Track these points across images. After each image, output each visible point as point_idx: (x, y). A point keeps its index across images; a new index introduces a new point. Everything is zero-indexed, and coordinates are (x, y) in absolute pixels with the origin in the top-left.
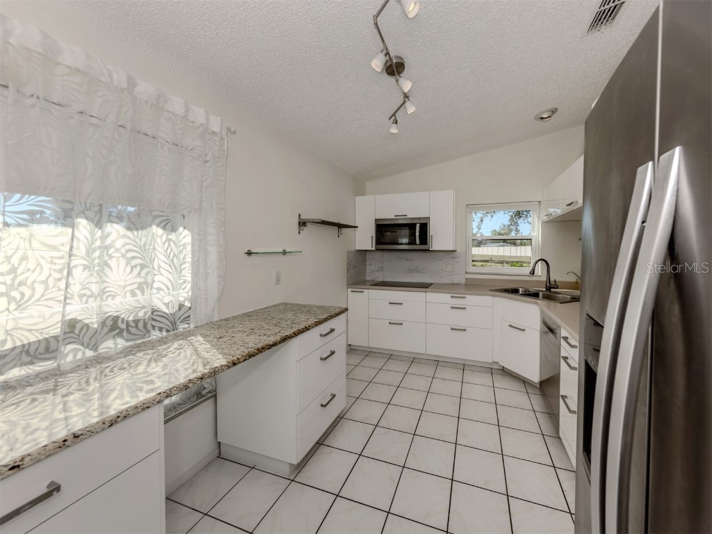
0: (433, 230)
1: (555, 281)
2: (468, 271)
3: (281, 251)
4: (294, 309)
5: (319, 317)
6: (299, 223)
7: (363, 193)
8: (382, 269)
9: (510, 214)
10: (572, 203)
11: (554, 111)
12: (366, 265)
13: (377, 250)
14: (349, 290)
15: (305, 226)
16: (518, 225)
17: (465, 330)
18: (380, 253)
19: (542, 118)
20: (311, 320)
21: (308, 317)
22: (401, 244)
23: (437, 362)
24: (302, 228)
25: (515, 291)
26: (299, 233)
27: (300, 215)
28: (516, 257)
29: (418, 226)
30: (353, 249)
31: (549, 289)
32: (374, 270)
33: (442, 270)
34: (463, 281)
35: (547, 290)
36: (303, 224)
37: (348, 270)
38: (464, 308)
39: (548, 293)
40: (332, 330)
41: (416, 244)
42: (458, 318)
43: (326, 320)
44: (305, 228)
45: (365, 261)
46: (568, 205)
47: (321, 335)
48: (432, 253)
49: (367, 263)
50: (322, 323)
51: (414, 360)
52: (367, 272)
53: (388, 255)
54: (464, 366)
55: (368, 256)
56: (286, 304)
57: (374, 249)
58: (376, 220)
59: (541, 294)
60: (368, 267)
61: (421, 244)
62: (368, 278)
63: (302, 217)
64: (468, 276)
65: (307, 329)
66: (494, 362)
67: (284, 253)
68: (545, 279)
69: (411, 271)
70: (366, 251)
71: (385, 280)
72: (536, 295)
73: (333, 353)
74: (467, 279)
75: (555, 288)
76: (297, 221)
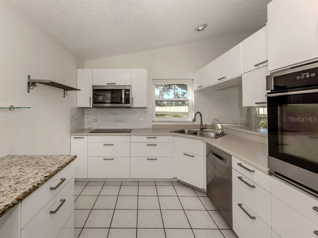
0: (134, 94)
1: (206, 125)
2: (153, 120)
3: (8, 106)
4: (21, 162)
5: (49, 169)
6: (29, 83)
7: (82, 67)
8: (96, 121)
9: (160, 90)
10: (224, 78)
11: (205, 26)
12: (84, 118)
13: (94, 107)
14: (72, 137)
15: (35, 86)
16: (163, 96)
17: (156, 159)
18: (95, 109)
19: (198, 30)
20: (40, 174)
21: (36, 171)
22: (107, 103)
23: (138, 183)
24: (31, 87)
25: (182, 132)
26: (29, 91)
27: (29, 76)
28: (162, 112)
29: (123, 91)
30: (75, 107)
31: (202, 129)
32: (90, 122)
33: (138, 120)
34: (151, 127)
35: (201, 130)
36: (32, 84)
37: (71, 122)
38: (156, 145)
39: (202, 132)
40: (63, 180)
41: (122, 103)
42: (152, 152)
43: (57, 172)
44: (34, 88)
45: (83, 115)
46: (219, 80)
47: (51, 189)
48: (132, 109)
49: (85, 117)
50: (53, 175)
51: (122, 183)
52: (85, 123)
53: (100, 110)
54: (155, 183)
55: (86, 111)
56: (12, 157)
57: (91, 106)
58: (93, 86)
59: (198, 132)
60: (86, 120)
61: (125, 103)
62: (85, 127)
63: (31, 78)
64: (154, 123)
65: (35, 188)
66: (174, 178)
67: (11, 108)
68: (200, 124)
69: (117, 121)
70: (84, 108)
71: (99, 128)
72: (195, 133)
73: (63, 201)
74: (153, 125)
75: (206, 129)
76: (26, 81)
